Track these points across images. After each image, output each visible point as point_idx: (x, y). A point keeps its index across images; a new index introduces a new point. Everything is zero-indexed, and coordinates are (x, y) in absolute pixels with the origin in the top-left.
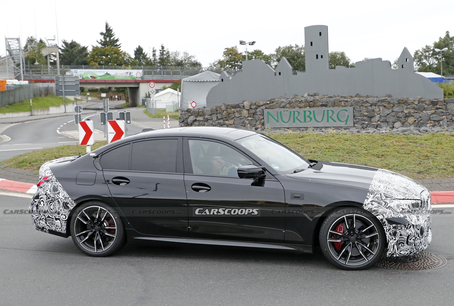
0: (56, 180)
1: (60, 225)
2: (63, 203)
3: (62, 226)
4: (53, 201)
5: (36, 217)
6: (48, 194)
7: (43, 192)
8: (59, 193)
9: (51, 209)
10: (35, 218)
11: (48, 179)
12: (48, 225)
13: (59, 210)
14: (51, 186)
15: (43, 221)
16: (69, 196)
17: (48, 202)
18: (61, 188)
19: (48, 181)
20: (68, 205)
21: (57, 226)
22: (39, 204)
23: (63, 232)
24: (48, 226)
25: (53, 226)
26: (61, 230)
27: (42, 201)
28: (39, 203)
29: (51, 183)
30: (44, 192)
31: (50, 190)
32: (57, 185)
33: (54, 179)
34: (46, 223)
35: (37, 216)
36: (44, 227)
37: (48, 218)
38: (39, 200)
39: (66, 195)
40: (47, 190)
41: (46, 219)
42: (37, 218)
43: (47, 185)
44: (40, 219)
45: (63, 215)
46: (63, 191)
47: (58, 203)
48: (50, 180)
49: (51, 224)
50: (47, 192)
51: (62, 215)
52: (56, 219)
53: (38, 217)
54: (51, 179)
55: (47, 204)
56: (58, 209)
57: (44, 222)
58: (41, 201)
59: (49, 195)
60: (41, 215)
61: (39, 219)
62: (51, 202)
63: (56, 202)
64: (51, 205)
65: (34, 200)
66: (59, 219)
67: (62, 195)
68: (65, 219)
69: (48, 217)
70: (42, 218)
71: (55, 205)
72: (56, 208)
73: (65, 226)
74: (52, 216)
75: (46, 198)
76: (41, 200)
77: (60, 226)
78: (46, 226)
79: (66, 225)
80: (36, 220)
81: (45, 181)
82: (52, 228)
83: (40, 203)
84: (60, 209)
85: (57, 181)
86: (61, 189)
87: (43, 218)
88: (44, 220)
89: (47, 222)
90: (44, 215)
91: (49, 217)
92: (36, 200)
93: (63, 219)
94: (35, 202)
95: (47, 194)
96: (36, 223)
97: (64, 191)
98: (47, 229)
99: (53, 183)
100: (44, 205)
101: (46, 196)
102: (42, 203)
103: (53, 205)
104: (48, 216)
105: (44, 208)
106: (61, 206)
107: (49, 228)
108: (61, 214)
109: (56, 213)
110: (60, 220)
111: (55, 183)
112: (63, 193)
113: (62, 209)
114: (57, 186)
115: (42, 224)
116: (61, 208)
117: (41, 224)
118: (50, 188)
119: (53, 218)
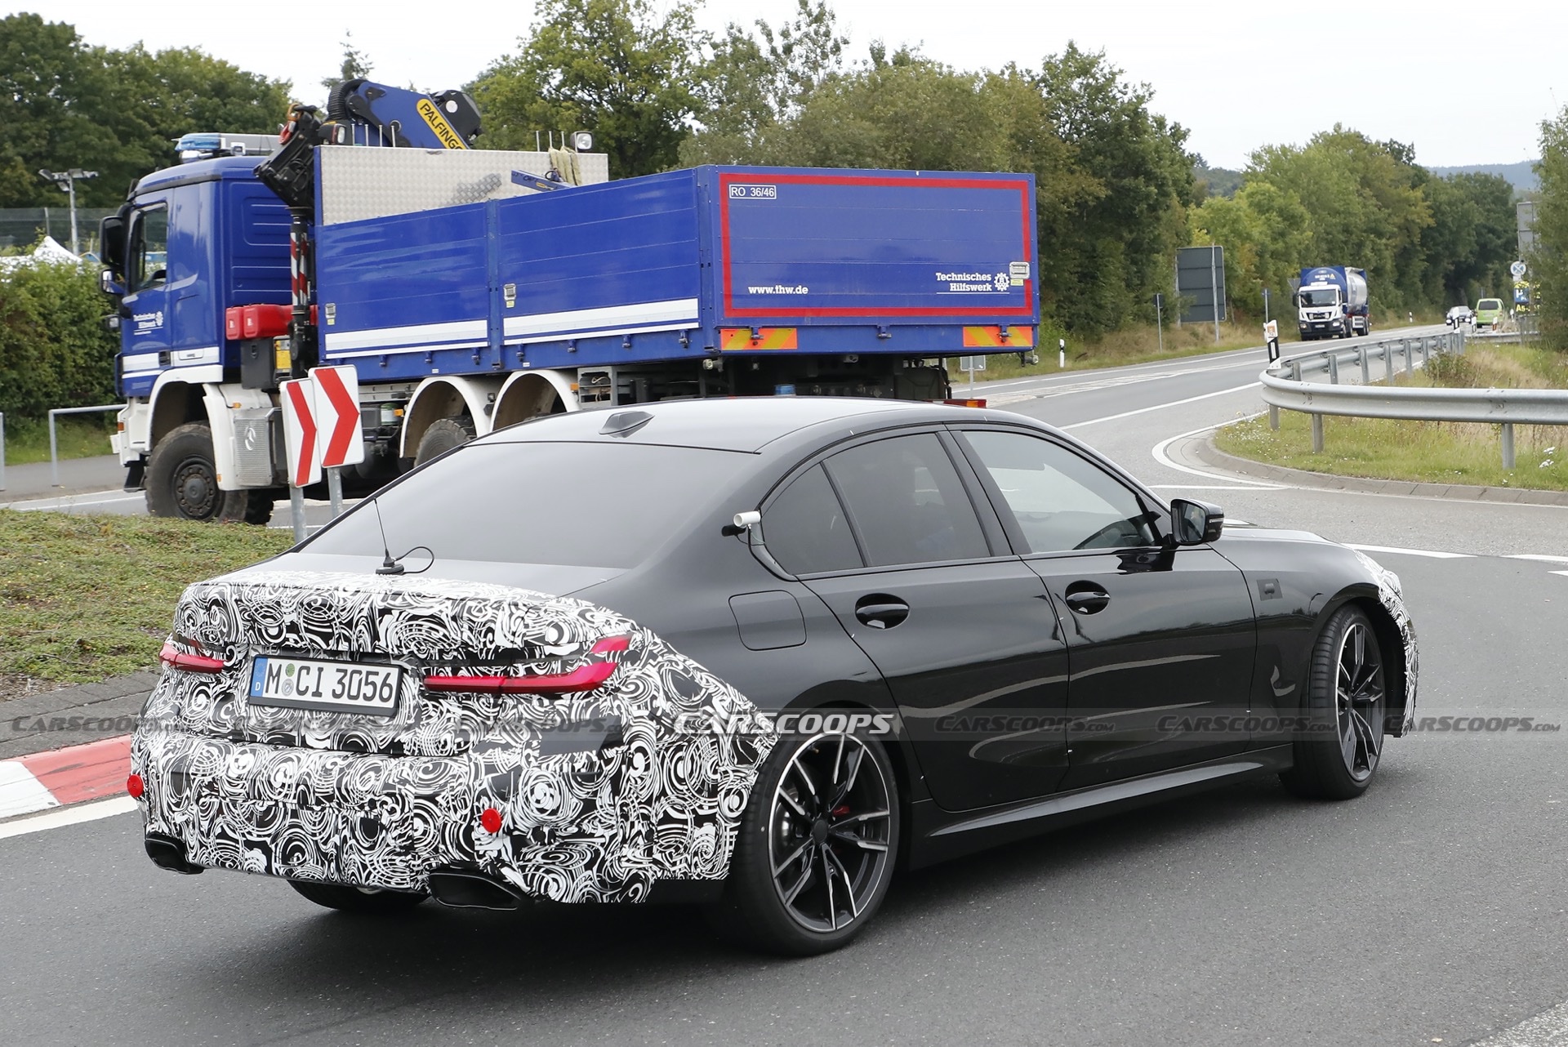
0: (665, 646)
1: (714, 842)
2: (734, 743)
3: (718, 846)
4: (689, 742)
5: (608, 833)
6: (664, 713)
7: (635, 707)
8: (710, 697)
9: (681, 781)
10: (603, 840)
11: (631, 648)
12: (656, 862)
13: (715, 777)
14: (661, 676)
15: (636, 844)
16: (751, 704)
17: (667, 750)
18: (703, 674)
19: (634, 657)
20: (754, 746)
21: (696, 854)
22: (624, 767)
23: (714, 877)
24: (655, 868)
25: (677, 859)
26: (709, 866)
27: (640, 750)
28: (623, 762)
29: (651, 661)
30: (639, 707)
31: (666, 693)
32: (681, 667)
33: (655, 644)
34: (649, 852)
35: (612, 827)
36: (640, 872)
37: (659, 828)
38: (625, 748)
39: (741, 703)
40: (654, 698)
41: (649, 836)
42: (613, 837)
43: (639, 673)
44: (624, 841)
45: (731, 796)
46: (723, 689)
47: (713, 744)
48: (641, 650)
49: (672, 850)
50: (656, 703)
51: (727, 794)
52: (700, 821)
53: (615, 835)
54: (643, 647)
55: (664, 757)
56: (710, 774)
57: (642, 848)
58: (632, 751)
59: (667, 715)
60: (631, 819)
61: (620, 840)
62: (679, 748)
63: (705, 742)
64: (680, 759)
65: (600, 756)
66: (712, 818)
67: (726, 704)
68: (737, 809)
69: (661, 822)
70: (634, 831)
71: (696, 758)
72: (703, 772)
73: (731, 843)
74: (683, 812)
75: (658, 732)
76: (634, 746)
77: (711, 849)
78: (646, 865)
79: (734, 840)
80: (606, 850)
81: (624, 659)
82: (672, 869)
83: (630, 764)
84: (722, 769)
85: (670, 652)
86: (710, 680)
87: (639, 833)
88: (640, 840)
89: (655, 847)
90: (645, 817)
91: (667, 818)
92: (610, 753)
93: (731, 810)
94: (608, 761)
95: (659, 714)
96: (604, 861)
97: (726, 687)
98: (652, 880)
99: (660, 659)
100: (647, 768)
101: (654, 723)
102: (639, 760)
103: (688, 758)
104: (661, 816)
105: (648, 783)
106: (726, 754)
107: (659, 874)
108: (723, 793)
109: (700, 791)
110: (715, 822)
111: (671, 661)
112: (725, 697)
113: (730, 769)
114: (686, 670)
115: (628, 861)
116: (727, 762)
117: (624, 864)
118: (659, 683)
119: (685, 822)
